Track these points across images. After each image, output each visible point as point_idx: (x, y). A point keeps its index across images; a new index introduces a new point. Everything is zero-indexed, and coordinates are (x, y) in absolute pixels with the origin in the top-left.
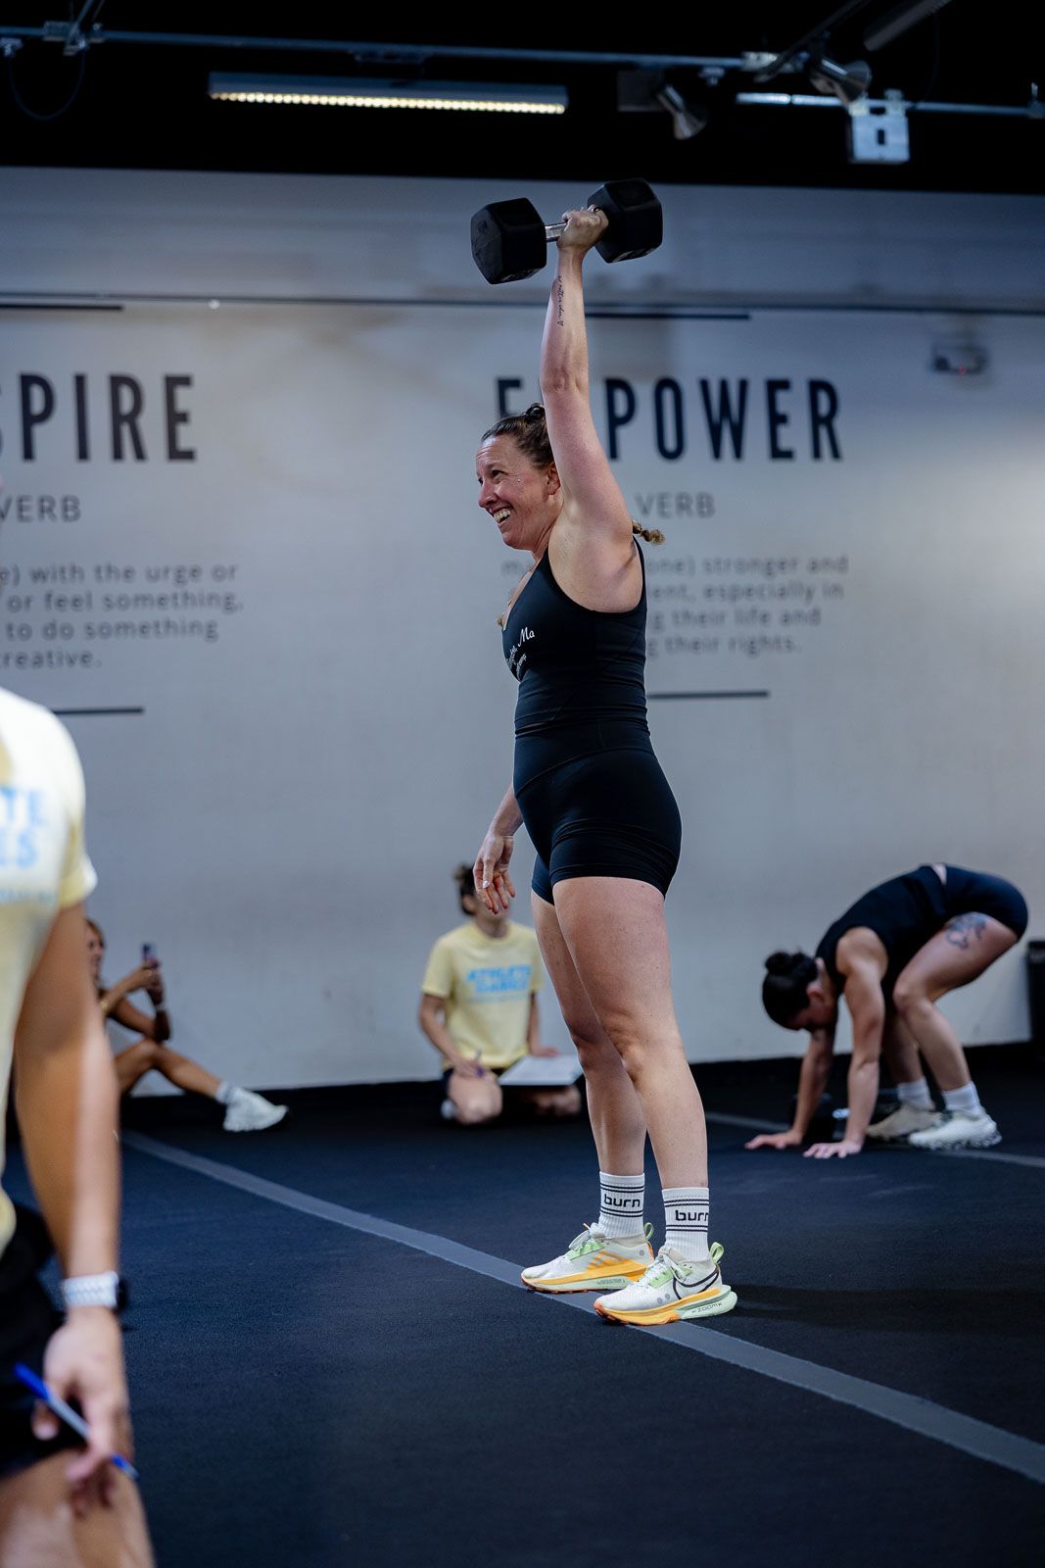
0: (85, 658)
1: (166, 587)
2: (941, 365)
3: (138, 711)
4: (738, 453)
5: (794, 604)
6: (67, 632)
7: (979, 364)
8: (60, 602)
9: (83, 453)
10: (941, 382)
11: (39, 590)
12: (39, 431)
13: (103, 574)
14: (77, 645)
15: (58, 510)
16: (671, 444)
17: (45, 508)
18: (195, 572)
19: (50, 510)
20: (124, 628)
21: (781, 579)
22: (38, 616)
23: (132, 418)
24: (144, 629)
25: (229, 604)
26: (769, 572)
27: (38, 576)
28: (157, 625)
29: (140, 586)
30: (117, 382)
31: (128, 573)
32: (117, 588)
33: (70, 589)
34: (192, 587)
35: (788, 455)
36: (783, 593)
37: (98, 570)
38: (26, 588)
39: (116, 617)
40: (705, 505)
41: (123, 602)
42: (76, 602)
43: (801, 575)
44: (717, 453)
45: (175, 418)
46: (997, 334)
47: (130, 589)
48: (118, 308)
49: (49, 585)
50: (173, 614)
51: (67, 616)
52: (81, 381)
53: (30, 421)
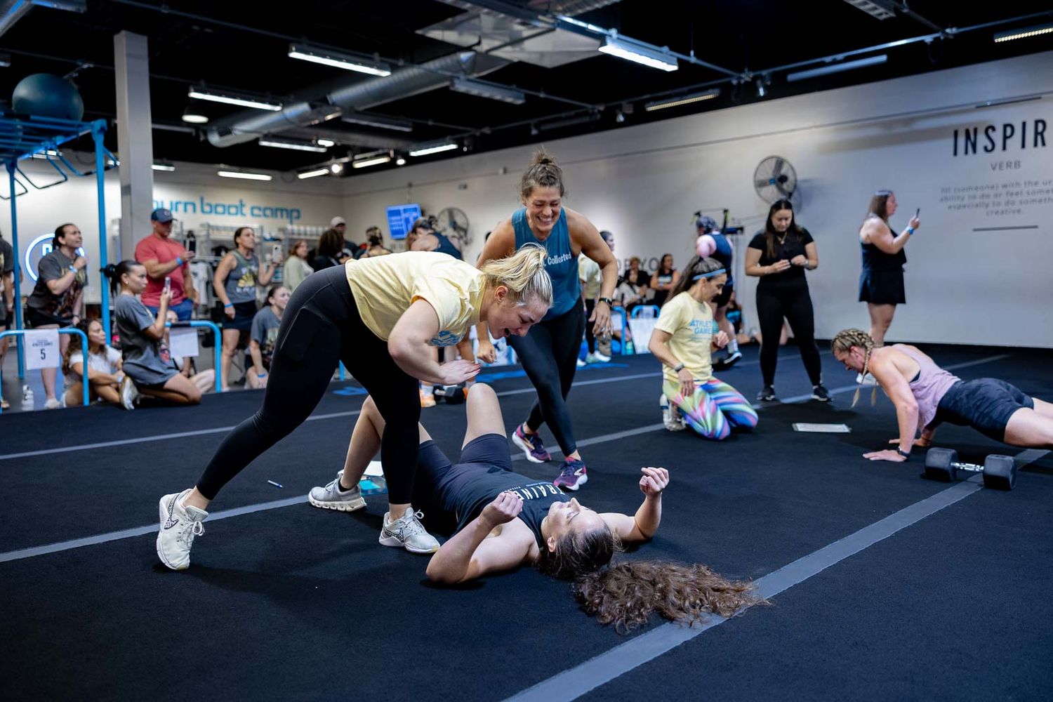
0: (1019, 211)
3: (1036, 227)
6: (1013, 203)
8: (1012, 194)
9: (1023, 146)
11: (1004, 191)
12: (1008, 141)
13: (1027, 184)
14: (1017, 207)
15: (1013, 165)
17: (1009, 165)
19: (1010, 166)
20: (1034, 201)
22: (1003, 199)
23: (1042, 134)
24: (1040, 201)
27: (1005, 186)
28: (1045, 199)
29: (1041, 187)
30: (1037, 122)
31: (1036, 183)
32: (1031, 188)
33: (1015, 190)
37: (1025, 183)
38: (1000, 190)
39: (1031, 197)
41: (1034, 193)
42: (1017, 194)
47: (1037, 188)
49: (1008, 189)
51: (1014, 198)
52: (1024, 124)
53: (1005, 138)
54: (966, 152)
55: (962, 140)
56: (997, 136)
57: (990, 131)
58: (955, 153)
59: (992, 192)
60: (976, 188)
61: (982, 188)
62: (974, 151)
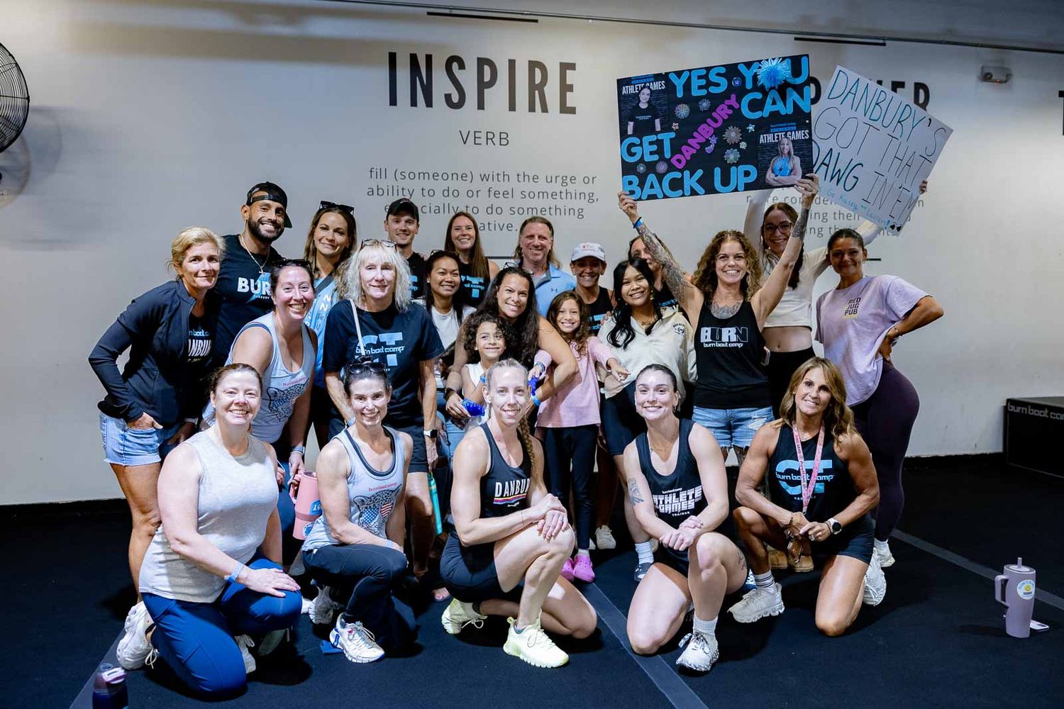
0: (509, 227)
1: (557, 187)
2: (986, 77)
6: (500, 211)
7: (1006, 79)
8: (496, 194)
9: (512, 107)
10: (986, 86)
11: (484, 186)
12: (487, 94)
13: (521, 178)
14: (506, 220)
15: (496, 140)
17: (490, 138)
18: (573, 179)
19: (492, 139)
22: (483, 201)
23: (540, 89)
25: (591, 198)
27: (484, 178)
29: (542, 186)
30: (533, 65)
31: (535, 178)
32: (528, 186)
33: (502, 186)
34: (571, 188)
37: (518, 176)
38: (477, 184)
41: (532, 195)
42: (505, 194)
45: (565, 88)
46: (1016, 61)
47: (537, 188)
48: (536, 21)
49: (490, 183)
50: (560, 203)
51: (500, 202)
52: (512, 63)
53: (482, 86)
54: (414, 103)
55: (403, 75)
56: (468, 78)
57: (455, 65)
58: (393, 102)
59: (462, 186)
60: (435, 175)
61: (445, 177)
62: (429, 103)
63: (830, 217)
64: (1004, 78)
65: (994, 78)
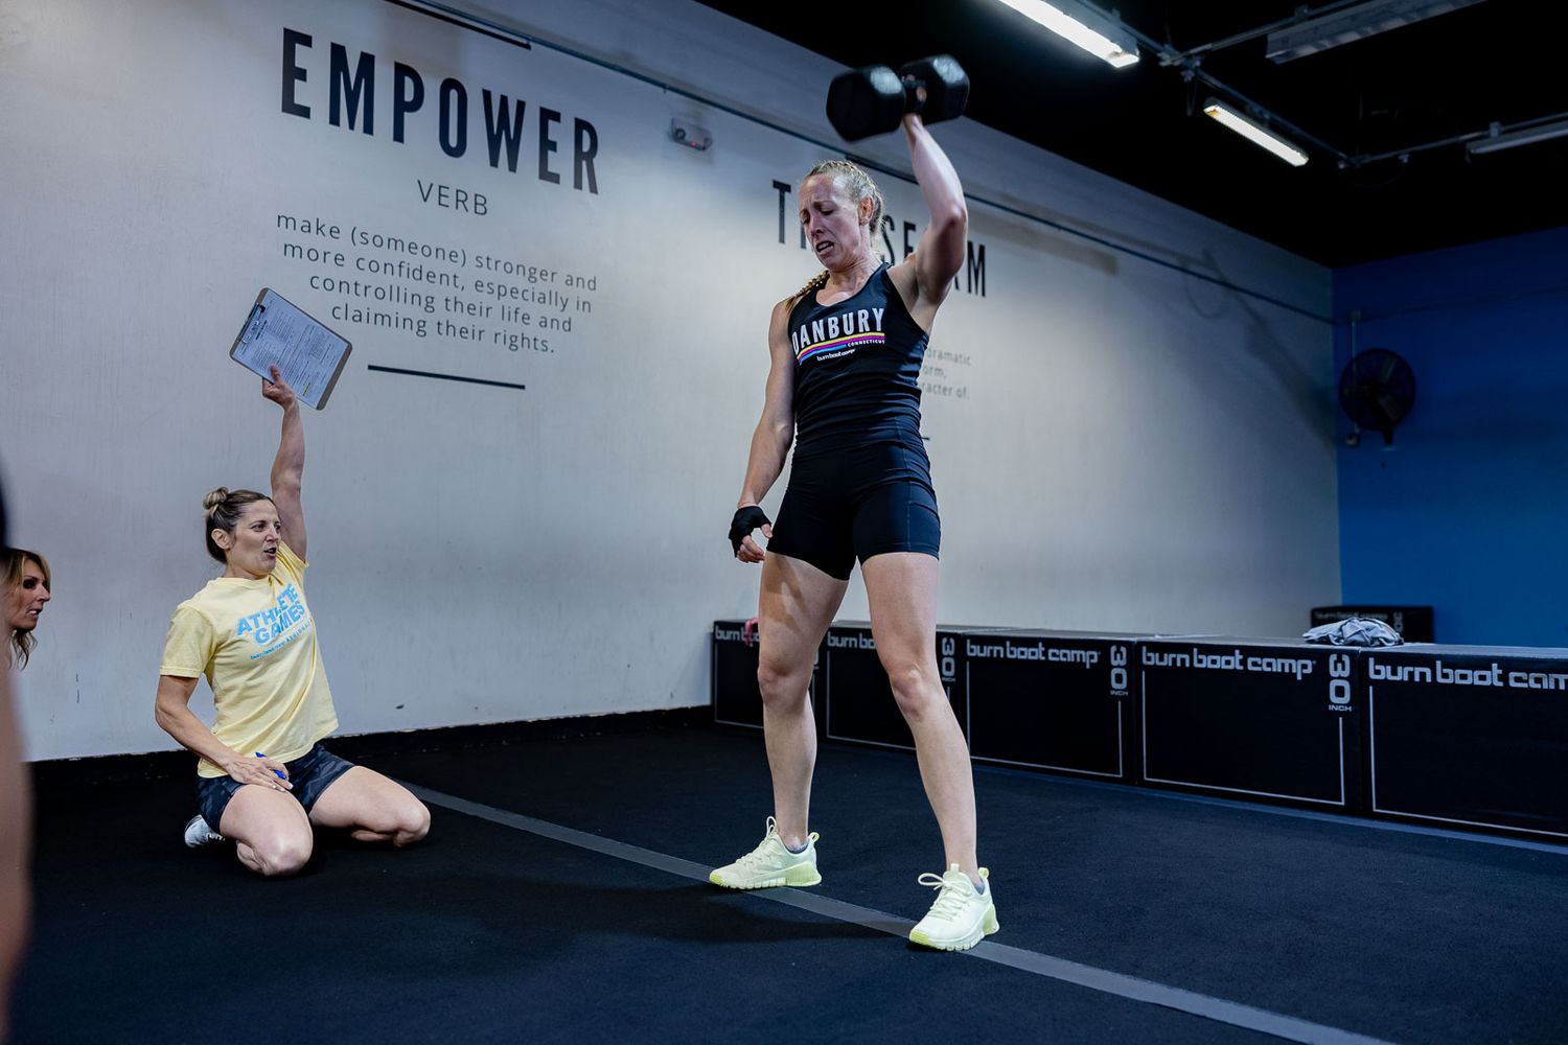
2: (678, 136)
4: (513, 167)
5: (551, 311)
7: (705, 144)
10: (677, 150)
16: (453, 142)
21: (541, 286)
26: (532, 278)
35: (555, 178)
36: (542, 300)
40: (481, 205)
43: (558, 286)
44: (494, 162)
46: (716, 121)
63: (439, 304)
64: (701, 144)
65: (687, 138)
